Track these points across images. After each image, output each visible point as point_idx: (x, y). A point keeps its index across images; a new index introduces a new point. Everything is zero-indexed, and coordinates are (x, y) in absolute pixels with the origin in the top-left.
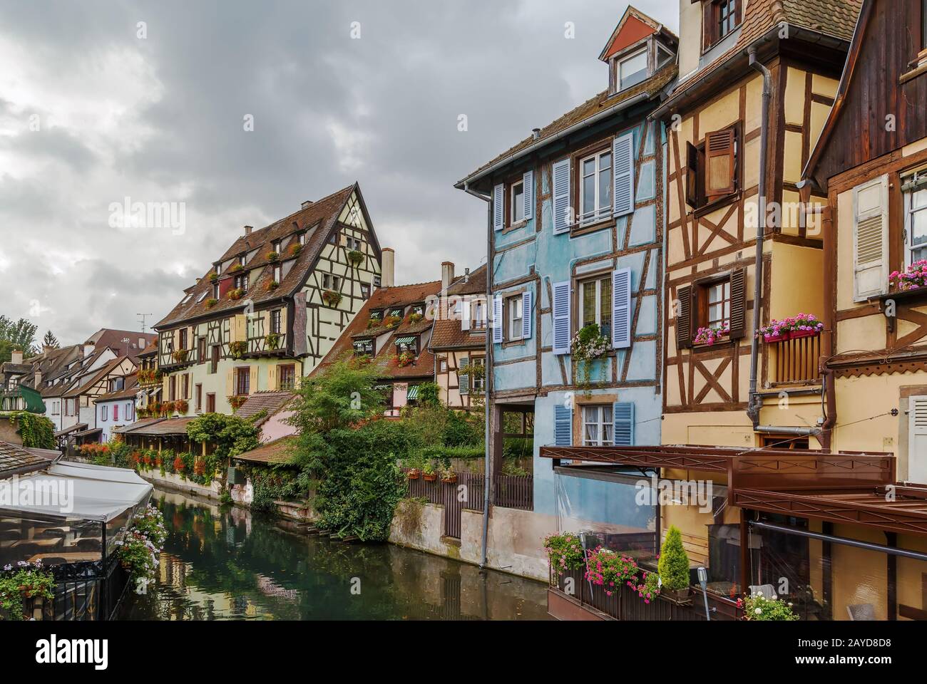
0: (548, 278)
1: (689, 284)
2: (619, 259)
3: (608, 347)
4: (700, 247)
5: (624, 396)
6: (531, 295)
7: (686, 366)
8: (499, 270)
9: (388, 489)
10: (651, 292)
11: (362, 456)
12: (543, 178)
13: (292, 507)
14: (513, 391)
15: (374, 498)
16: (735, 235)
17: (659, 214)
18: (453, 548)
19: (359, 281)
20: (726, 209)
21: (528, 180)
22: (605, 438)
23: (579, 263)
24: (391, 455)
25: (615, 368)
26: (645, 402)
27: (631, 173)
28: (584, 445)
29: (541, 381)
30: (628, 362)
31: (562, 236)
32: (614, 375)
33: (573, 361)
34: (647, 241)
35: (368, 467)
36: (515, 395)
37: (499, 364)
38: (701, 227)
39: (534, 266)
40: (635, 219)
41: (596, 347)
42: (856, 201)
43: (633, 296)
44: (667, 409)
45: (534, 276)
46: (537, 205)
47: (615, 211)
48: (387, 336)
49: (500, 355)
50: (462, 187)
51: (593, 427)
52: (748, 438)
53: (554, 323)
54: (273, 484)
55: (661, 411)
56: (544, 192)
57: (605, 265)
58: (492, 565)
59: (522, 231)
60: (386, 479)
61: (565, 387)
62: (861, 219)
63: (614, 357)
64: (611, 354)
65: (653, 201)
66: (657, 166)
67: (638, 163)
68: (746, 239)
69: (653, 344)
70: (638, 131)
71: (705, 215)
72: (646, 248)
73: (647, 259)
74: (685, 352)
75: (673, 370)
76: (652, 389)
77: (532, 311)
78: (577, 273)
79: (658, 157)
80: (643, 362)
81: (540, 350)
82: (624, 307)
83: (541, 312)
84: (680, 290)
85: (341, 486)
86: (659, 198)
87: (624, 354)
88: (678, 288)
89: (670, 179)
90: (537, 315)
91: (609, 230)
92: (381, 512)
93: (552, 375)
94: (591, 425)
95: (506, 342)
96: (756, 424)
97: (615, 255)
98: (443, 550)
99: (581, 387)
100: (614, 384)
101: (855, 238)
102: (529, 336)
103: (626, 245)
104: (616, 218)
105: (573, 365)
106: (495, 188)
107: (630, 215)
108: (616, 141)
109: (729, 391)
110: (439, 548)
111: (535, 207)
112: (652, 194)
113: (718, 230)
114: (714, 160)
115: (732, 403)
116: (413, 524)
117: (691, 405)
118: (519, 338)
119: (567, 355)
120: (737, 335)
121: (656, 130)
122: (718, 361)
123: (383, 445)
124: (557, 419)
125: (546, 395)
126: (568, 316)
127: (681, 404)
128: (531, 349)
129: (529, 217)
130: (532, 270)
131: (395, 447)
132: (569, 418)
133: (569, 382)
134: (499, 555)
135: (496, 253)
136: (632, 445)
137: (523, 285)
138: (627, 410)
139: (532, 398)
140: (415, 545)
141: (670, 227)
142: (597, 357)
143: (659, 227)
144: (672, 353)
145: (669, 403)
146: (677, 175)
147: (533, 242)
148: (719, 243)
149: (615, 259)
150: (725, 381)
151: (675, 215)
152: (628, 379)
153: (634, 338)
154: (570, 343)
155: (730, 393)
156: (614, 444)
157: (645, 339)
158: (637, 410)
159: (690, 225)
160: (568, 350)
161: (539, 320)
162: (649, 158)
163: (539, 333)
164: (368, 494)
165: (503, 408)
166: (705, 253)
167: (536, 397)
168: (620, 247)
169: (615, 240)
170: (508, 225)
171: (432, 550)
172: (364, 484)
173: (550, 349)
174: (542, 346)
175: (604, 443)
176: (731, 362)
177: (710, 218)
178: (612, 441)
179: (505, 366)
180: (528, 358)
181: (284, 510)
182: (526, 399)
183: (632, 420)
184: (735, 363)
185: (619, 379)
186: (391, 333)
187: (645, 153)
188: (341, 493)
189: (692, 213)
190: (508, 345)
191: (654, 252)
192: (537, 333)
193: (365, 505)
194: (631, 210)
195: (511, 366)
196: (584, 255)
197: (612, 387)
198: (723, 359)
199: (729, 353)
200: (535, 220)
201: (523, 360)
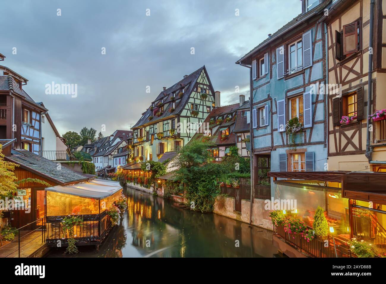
0: (275, 98)
3: (302, 127)
4: (343, 78)
5: (311, 149)
6: (268, 107)
7: (337, 134)
8: (256, 96)
9: (213, 191)
10: (321, 102)
11: (203, 177)
12: (273, 55)
13: (178, 197)
14: (262, 148)
15: (207, 195)
16: (359, 72)
17: (324, 66)
18: (238, 216)
19: (206, 106)
20: (355, 60)
21: (266, 57)
22: (302, 168)
23: (288, 91)
24: (214, 176)
25: (305, 137)
26: (320, 151)
27: (311, 48)
28: (293, 171)
29: (273, 144)
30: (312, 134)
31: (281, 80)
32: (305, 140)
33: (287, 134)
34: (319, 78)
35: (205, 182)
36: (263, 150)
37: (256, 137)
38: (343, 69)
39: (269, 94)
40: (313, 69)
41: (297, 128)
43: (313, 103)
44: (329, 155)
45: (269, 98)
46: (270, 67)
47: (304, 66)
48: (217, 128)
49: (256, 133)
50: (239, 63)
51: (297, 164)
52: (366, 167)
53: (278, 118)
54: (171, 188)
55: (327, 155)
56: (273, 61)
57: (300, 91)
58: (254, 224)
59: (264, 79)
60: (212, 186)
61: (283, 146)
63: (305, 132)
64: (304, 130)
65: (322, 60)
66: (323, 44)
67: (314, 44)
68: (364, 73)
69: (323, 125)
70: (314, 29)
71: (344, 64)
72: (319, 81)
74: (337, 128)
75: (332, 136)
76: (322, 146)
77: (269, 114)
78: (288, 95)
79: (323, 40)
80: (318, 134)
81: (273, 130)
82: (309, 109)
83: (273, 114)
84: (334, 99)
85: (195, 189)
86: (324, 58)
87: (309, 130)
88: (333, 98)
89: (329, 49)
90: (271, 115)
91: (302, 75)
92: (210, 200)
93: (278, 141)
95: (259, 127)
96: (370, 161)
97: (304, 86)
98: (234, 216)
99: (291, 146)
100: (305, 144)
102: (268, 124)
103: (309, 81)
104: (305, 69)
105: (287, 136)
106: (253, 62)
107: (311, 67)
108: (304, 35)
110: (233, 216)
111: (269, 68)
112: (321, 57)
113: (351, 70)
114: (348, 38)
115: (359, 151)
116: (222, 205)
117: (340, 152)
118: (264, 126)
119: (284, 132)
120: (360, 118)
121: (322, 27)
122: (352, 131)
123: (210, 173)
124: (280, 160)
125: (276, 150)
126: (284, 115)
127: (336, 152)
128: (269, 130)
129: (267, 73)
130: (269, 96)
131: (216, 174)
132: (285, 160)
133: (285, 144)
134: (257, 219)
135: (254, 90)
136: (314, 171)
137: (265, 102)
138: (311, 155)
139: (270, 151)
140: (224, 214)
141: (329, 71)
142: (297, 132)
143: (324, 71)
144: (331, 129)
145: (330, 152)
146: (332, 47)
147: (269, 84)
148: (352, 76)
149: (305, 88)
150: (356, 140)
151: (331, 65)
152: (311, 141)
153: (314, 123)
154: (285, 126)
155: (358, 146)
156: (306, 171)
157: (319, 123)
158: (316, 156)
159: (338, 69)
160: (284, 130)
161: (272, 117)
162: (319, 40)
163: (272, 123)
164: (205, 193)
165: (258, 156)
166: (345, 81)
167: (271, 151)
168: (306, 82)
169: (304, 79)
170: (258, 77)
171: (230, 217)
172: (203, 189)
173: (277, 130)
174: (274, 128)
175: (302, 171)
176: (358, 131)
177: (347, 65)
178: (305, 170)
179: (258, 138)
180: (267, 134)
181: (175, 198)
182: (267, 152)
183: (313, 160)
184: (360, 132)
186: (218, 126)
187: (317, 39)
188: (195, 192)
189: (339, 63)
190: (259, 129)
192: (271, 123)
193: (204, 198)
194: (311, 65)
195: (261, 138)
196: (291, 87)
197: (305, 145)
198: (354, 130)
199: (357, 127)
200: (269, 74)
201: (266, 135)
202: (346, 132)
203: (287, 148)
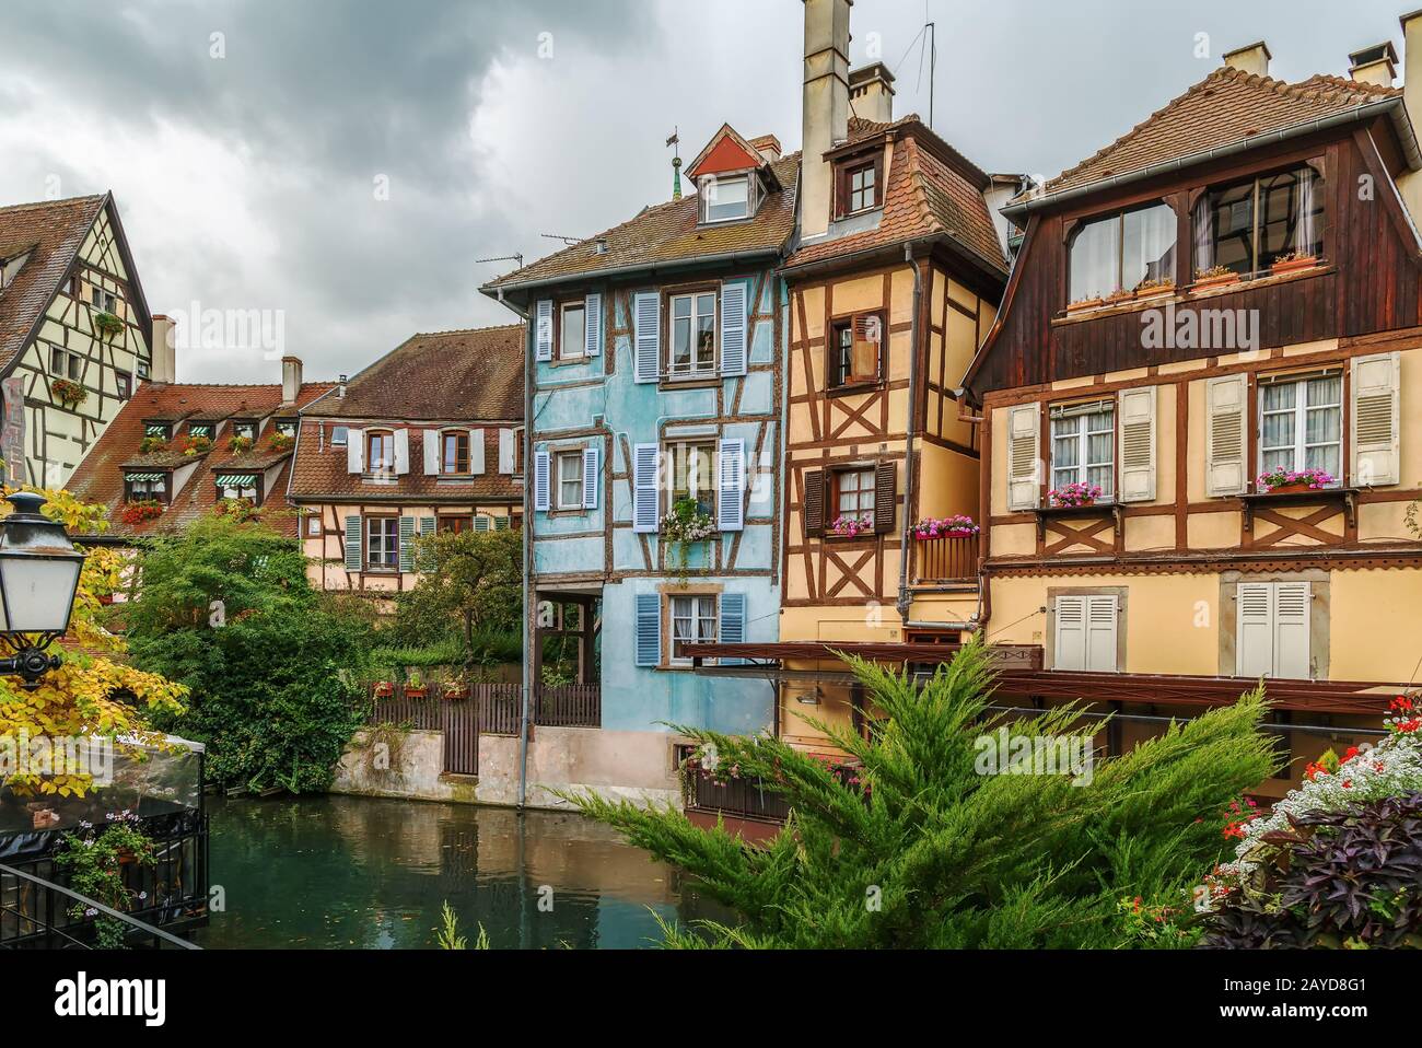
0: (624, 435)
1: (819, 468)
2: (726, 426)
3: (714, 529)
4: (833, 430)
5: (733, 586)
6: (597, 455)
7: (815, 557)
8: (545, 413)
9: (332, 714)
12: (616, 307)
14: (567, 575)
16: (879, 427)
17: (777, 383)
18: (462, 789)
19: (112, 366)
20: (868, 397)
21: (594, 302)
22: (701, 635)
23: (670, 423)
24: (331, 662)
25: (719, 553)
26: (759, 594)
27: (744, 328)
29: (612, 563)
30: (737, 548)
31: (647, 388)
32: (718, 562)
33: (661, 542)
34: (763, 411)
36: (571, 580)
37: (544, 539)
38: (834, 410)
39: (602, 417)
40: (747, 383)
42: (1011, 419)
44: (787, 603)
45: (600, 428)
46: (608, 339)
47: (722, 369)
48: (190, 470)
49: (543, 527)
50: (494, 295)
51: (684, 622)
52: (894, 634)
53: (636, 493)
55: (780, 605)
56: (618, 326)
57: (707, 430)
58: (534, 803)
59: (583, 369)
61: (648, 572)
62: (1016, 437)
63: (719, 541)
64: (715, 537)
65: (771, 367)
66: (775, 329)
67: (753, 318)
68: (891, 430)
69: (768, 528)
70: (754, 282)
71: (841, 397)
72: (762, 419)
73: (762, 431)
74: (814, 541)
75: (797, 563)
76: (768, 580)
77: (599, 474)
78: (668, 435)
79: (777, 319)
80: (757, 549)
81: (610, 526)
83: (613, 477)
84: (808, 473)
86: (778, 366)
87: (732, 537)
88: (804, 470)
89: (792, 347)
90: (607, 480)
91: (713, 390)
92: (320, 749)
93: (628, 553)
94: (681, 620)
95: (554, 512)
96: (906, 620)
97: (720, 420)
98: (444, 790)
99: (675, 573)
100: (717, 571)
101: (1011, 453)
102: (593, 506)
103: (735, 411)
104: (723, 378)
105: (661, 547)
106: (539, 304)
108: (724, 288)
109: (871, 585)
110: (437, 791)
111: (604, 342)
112: (769, 358)
113: (856, 416)
114: (860, 344)
115: (875, 598)
117: (822, 599)
118: (578, 506)
119: (652, 534)
120: (885, 528)
121: (774, 288)
122: (859, 554)
124: (639, 612)
125: (620, 582)
126: (656, 487)
127: (808, 597)
128: (597, 521)
129: (595, 352)
130: (599, 422)
132: (657, 611)
133: (655, 567)
135: (537, 390)
136: (743, 642)
137: (583, 439)
138: (737, 602)
139: (599, 585)
140: (387, 793)
141: (791, 400)
142: (700, 539)
143: (777, 397)
144: (796, 538)
145: (791, 596)
146: (803, 345)
147: (601, 386)
148: (856, 430)
149: (721, 425)
150: (867, 574)
151: (799, 389)
152: (736, 566)
153: (747, 521)
154: (658, 519)
155: (872, 587)
156: (719, 642)
157: (759, 523)
158: (750, 604)
159: (820, 404)
160: (655, 528)
161: (609, 487)
163: (609, 503)
166: (840, 438)
167: (604, 584)
168: (727, 412)
169: (720, 404)
170: (559, 356)
171: (422, 796)
173: (629, 524)
174: (615, 520)
175: (700, 642)
176: (874, 556)
177: (848, 401)
178: (716, 639)
179: (551, 542)
180: (591, 533)
182: (586, 586)
183: (743, 615)
184: (880, 557)
185: (724, 566)
186: (195, 466)
187: (761, 310)
189: (824, 392)
190: (558, 515)
191: (771, 426)
192: (607, 503)
194: (744, 373)
195: (563, 542)
196: (678, 414)
197: (716, 575)
198: (863, 552)
199: (872, 547)
200: (603, 359)
201: (584, 535)
202: (841, 555)
203: (663, 580)
